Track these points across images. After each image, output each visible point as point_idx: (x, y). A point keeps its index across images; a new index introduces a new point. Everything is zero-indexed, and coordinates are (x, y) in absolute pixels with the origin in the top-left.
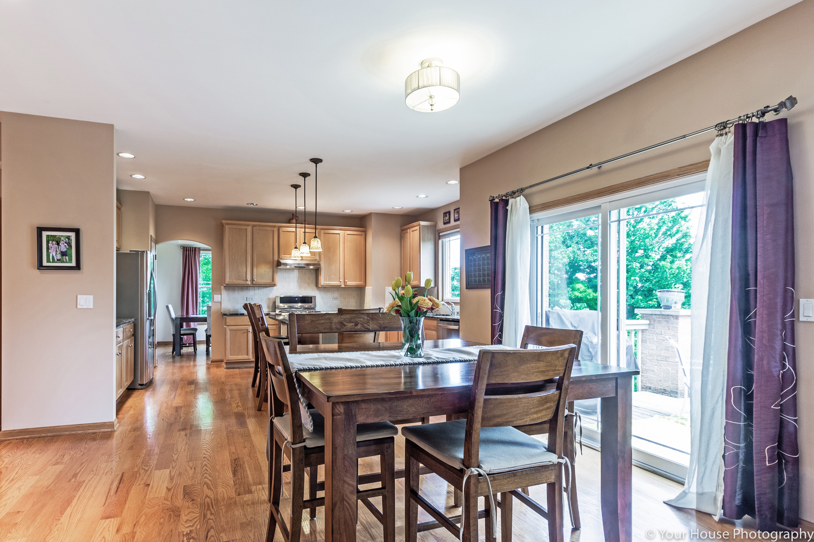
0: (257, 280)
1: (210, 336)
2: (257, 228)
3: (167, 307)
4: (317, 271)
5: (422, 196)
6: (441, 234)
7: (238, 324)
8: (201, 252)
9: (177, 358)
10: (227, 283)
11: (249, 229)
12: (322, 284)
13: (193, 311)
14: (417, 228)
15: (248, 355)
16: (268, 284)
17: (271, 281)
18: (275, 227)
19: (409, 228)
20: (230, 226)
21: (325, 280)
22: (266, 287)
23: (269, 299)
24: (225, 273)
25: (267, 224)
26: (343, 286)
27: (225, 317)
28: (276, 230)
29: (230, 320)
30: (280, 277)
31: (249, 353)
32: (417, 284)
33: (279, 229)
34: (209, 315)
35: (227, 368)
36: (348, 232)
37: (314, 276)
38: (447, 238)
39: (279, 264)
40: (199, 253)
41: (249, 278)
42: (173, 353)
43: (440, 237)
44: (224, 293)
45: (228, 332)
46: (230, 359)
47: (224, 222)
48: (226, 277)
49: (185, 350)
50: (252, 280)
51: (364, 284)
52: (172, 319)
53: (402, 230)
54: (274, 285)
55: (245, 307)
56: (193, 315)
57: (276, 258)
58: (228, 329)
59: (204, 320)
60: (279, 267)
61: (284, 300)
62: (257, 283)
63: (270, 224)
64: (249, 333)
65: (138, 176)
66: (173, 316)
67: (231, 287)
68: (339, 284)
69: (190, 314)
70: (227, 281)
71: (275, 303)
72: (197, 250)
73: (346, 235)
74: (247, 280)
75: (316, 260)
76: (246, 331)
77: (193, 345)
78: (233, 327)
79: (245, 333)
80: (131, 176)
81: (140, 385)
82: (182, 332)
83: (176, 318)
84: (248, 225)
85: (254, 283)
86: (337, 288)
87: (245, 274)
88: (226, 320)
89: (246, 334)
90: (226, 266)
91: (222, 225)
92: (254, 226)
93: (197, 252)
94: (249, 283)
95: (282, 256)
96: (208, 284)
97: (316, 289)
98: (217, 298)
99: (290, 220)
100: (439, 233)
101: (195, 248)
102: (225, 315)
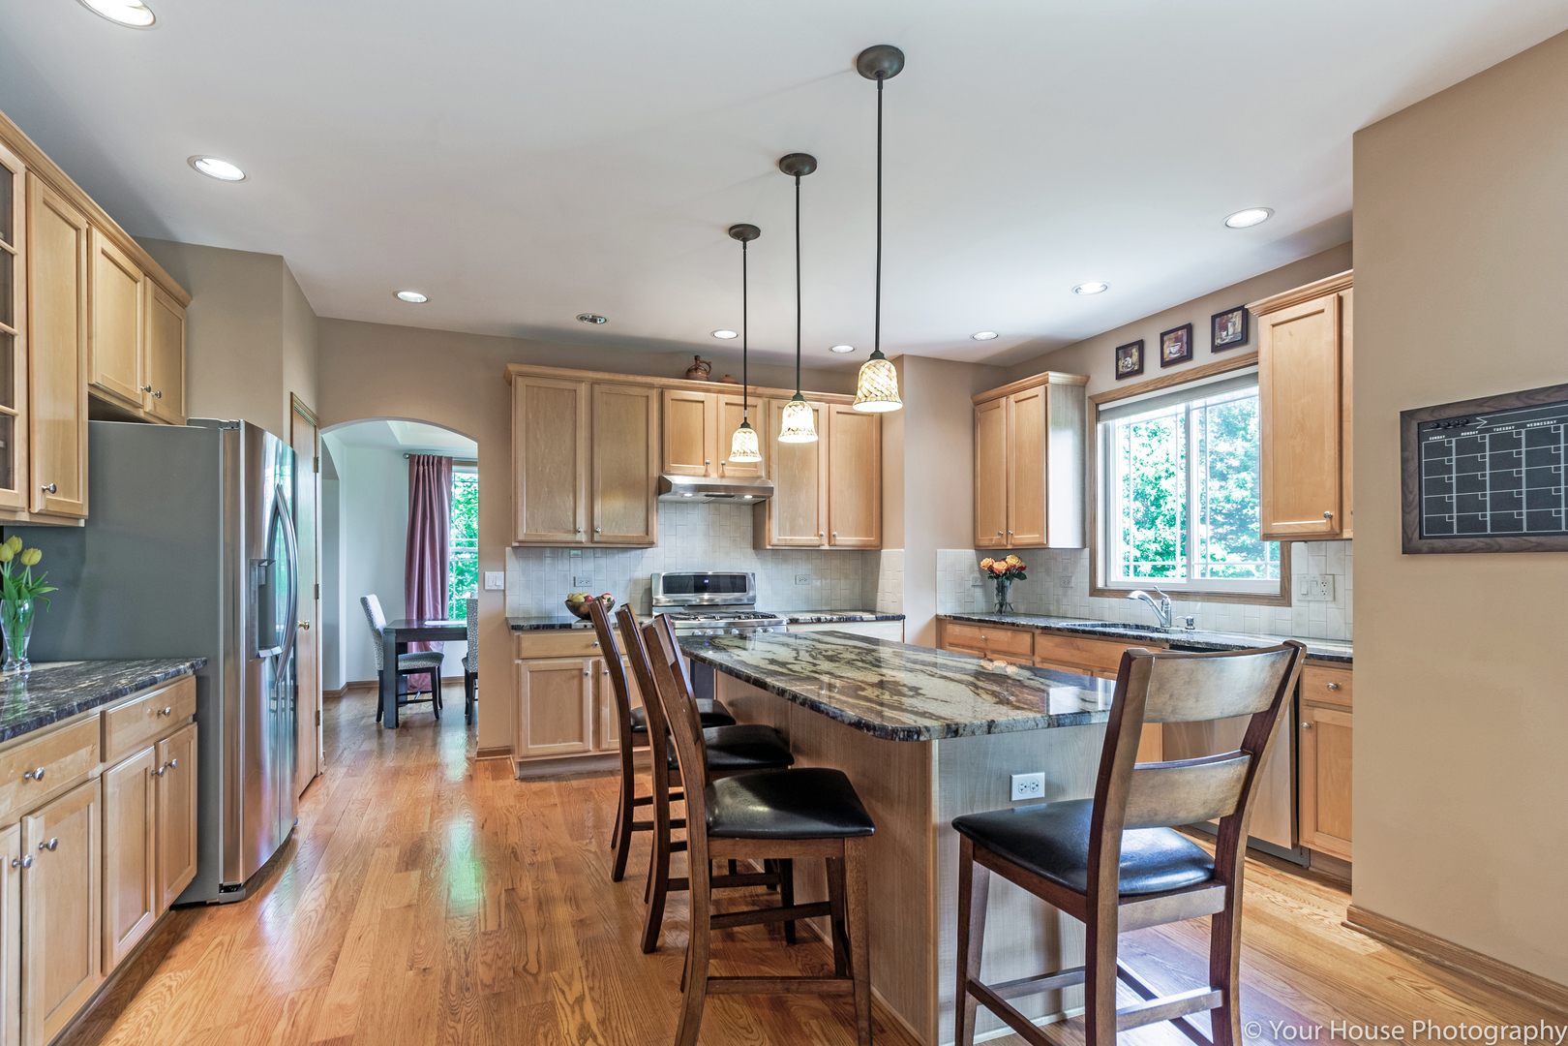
0: (604, 531)
1: (475, 675)
2: (605, 388)
3: (364, 601)
4: (760, 508)
5: (1092, 287)
6: (1102, 407)
7: (554, 654)
8: (454, 468)
9: (391, 736)
10: (521, 537)
11: (583, 390)
12: (775, 541)
13: (435, 608)
14: (1040, 390)
15: (581, 739)
16: (635, 540)
17: (640, 532)
18: (651, 386)
19: (1006, 395)
20: (531, 382)
21: (781, 531)
22: (625, 549)
23: (635, 582)
24: (516, 512)
25: (631, 378)
26: (826, 547)
27: (517, 633)
28: (654, 395)
29: (530, 642)
30: (663, 525)
31: (585, 733)
32: (1037, 541)
33: (662, 396)
34: (473, 621)
35: (523, 779)
36: (838, 405)
37: (747, 522)
38: (1118, 417)
39: (663, 486)
40: (450, 470)
41: (582, 523)
42: (379, 719)
43: (1098, 416)
44: (514, 565)
45: (527, 678)
46: (532, 753)
47: (513, 368)
48: (519, 521)
49: (407, 711)
50: (592, 530)
51: (877, 542)
52: (377, 633)
53: (977, 403)
54: (651, 544)
55: (573, 606)
56: (435, 619)
57: (655, 472)
58: (526, 668)
59: (460, 634)
60: (663, 497)
61: (673, 584)
62: (603, 539)
63: (640, 379)
64: (585, 679)
65: (221, 169)
66: (380, 622)
67: (532, 550)
68: (817, 543)
69: (427, 616)
70: (523, 532)
71: (649, 592)
72: (444, 462)
73: (833, 414)
74: (576, 531)
75: (759, 477)
76: (576, 672)
77: (429, 696)
78: (541, 662)
79: (573, 677)
80: (191, 162)
81: (227, 889)
82: (402, 666)
83: (386, 630)
84: (580, 380)
85: (596, 538)
86: (810, 552)
87: (570, 514)
88: (519, 644)
89: (576, 682)
90: (519, 491)
91: (509, 381)
92: (594, 383)
93: (444, 469)
94: (582, 537)
95: (671, 465)
96: (471, 544)
97: (754, 556)
98: (494, 579)
99: (689, 371)
100: (1097, 405)
101: (440, 458)
102: (516, 628)
